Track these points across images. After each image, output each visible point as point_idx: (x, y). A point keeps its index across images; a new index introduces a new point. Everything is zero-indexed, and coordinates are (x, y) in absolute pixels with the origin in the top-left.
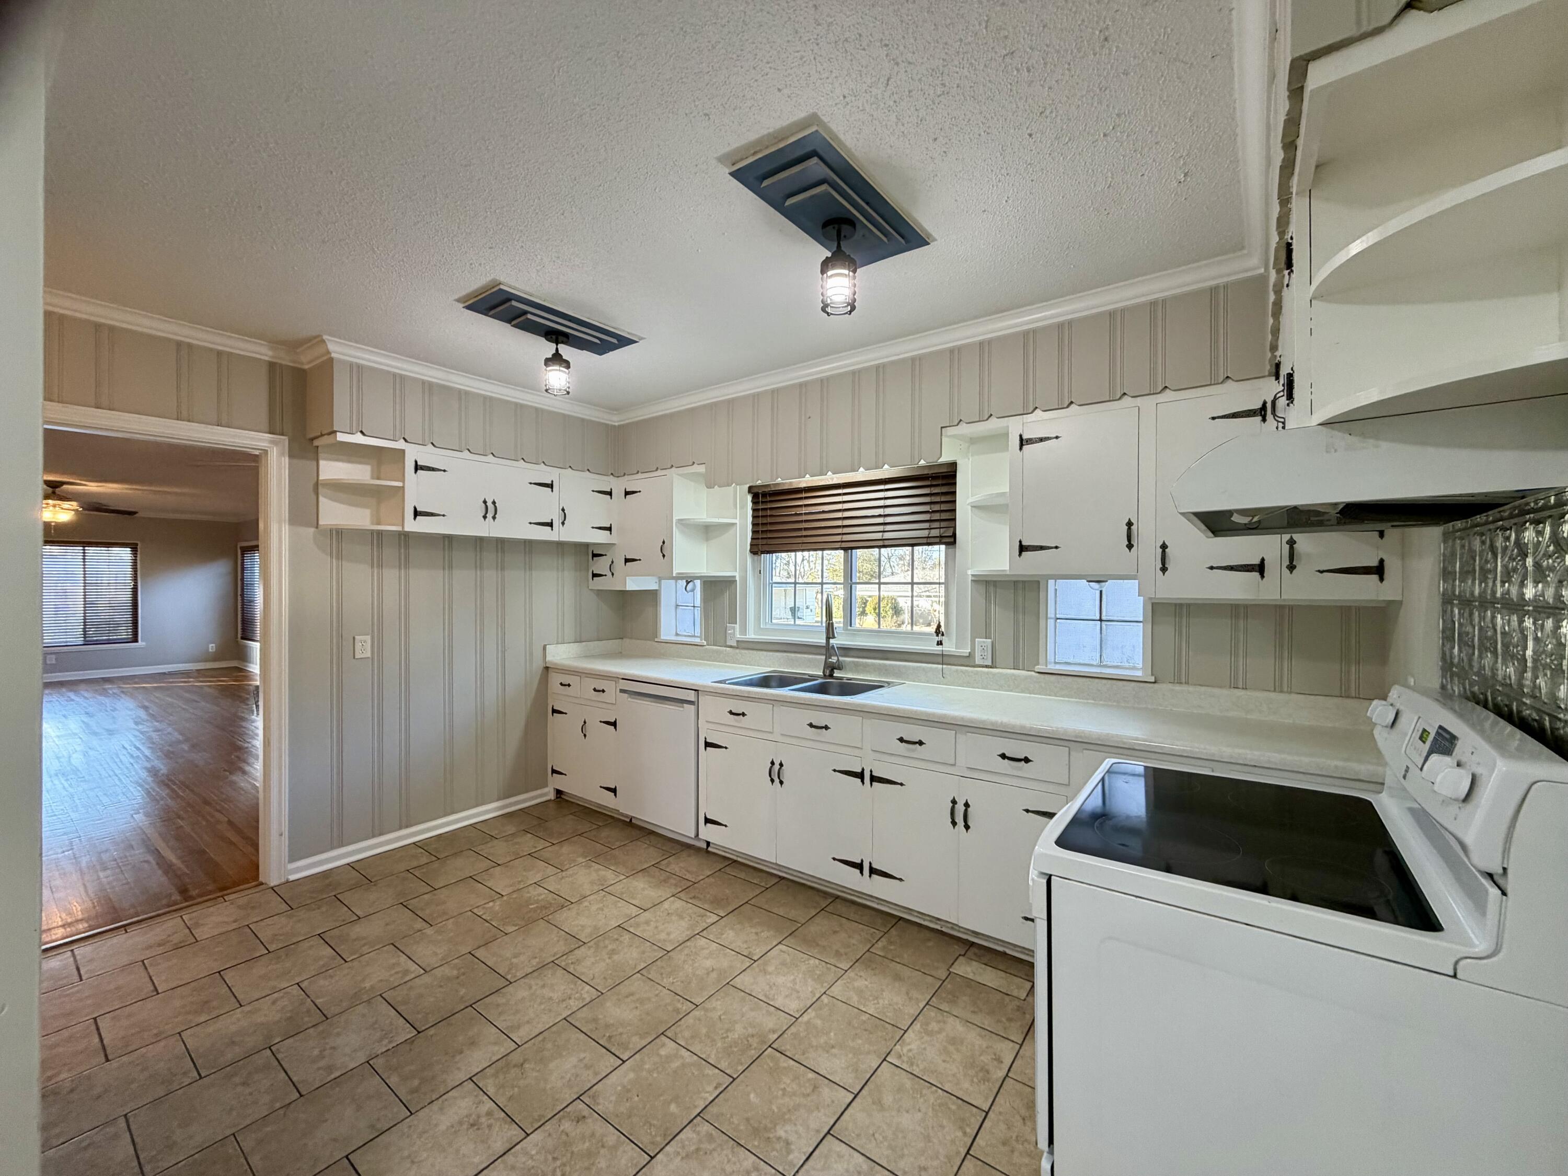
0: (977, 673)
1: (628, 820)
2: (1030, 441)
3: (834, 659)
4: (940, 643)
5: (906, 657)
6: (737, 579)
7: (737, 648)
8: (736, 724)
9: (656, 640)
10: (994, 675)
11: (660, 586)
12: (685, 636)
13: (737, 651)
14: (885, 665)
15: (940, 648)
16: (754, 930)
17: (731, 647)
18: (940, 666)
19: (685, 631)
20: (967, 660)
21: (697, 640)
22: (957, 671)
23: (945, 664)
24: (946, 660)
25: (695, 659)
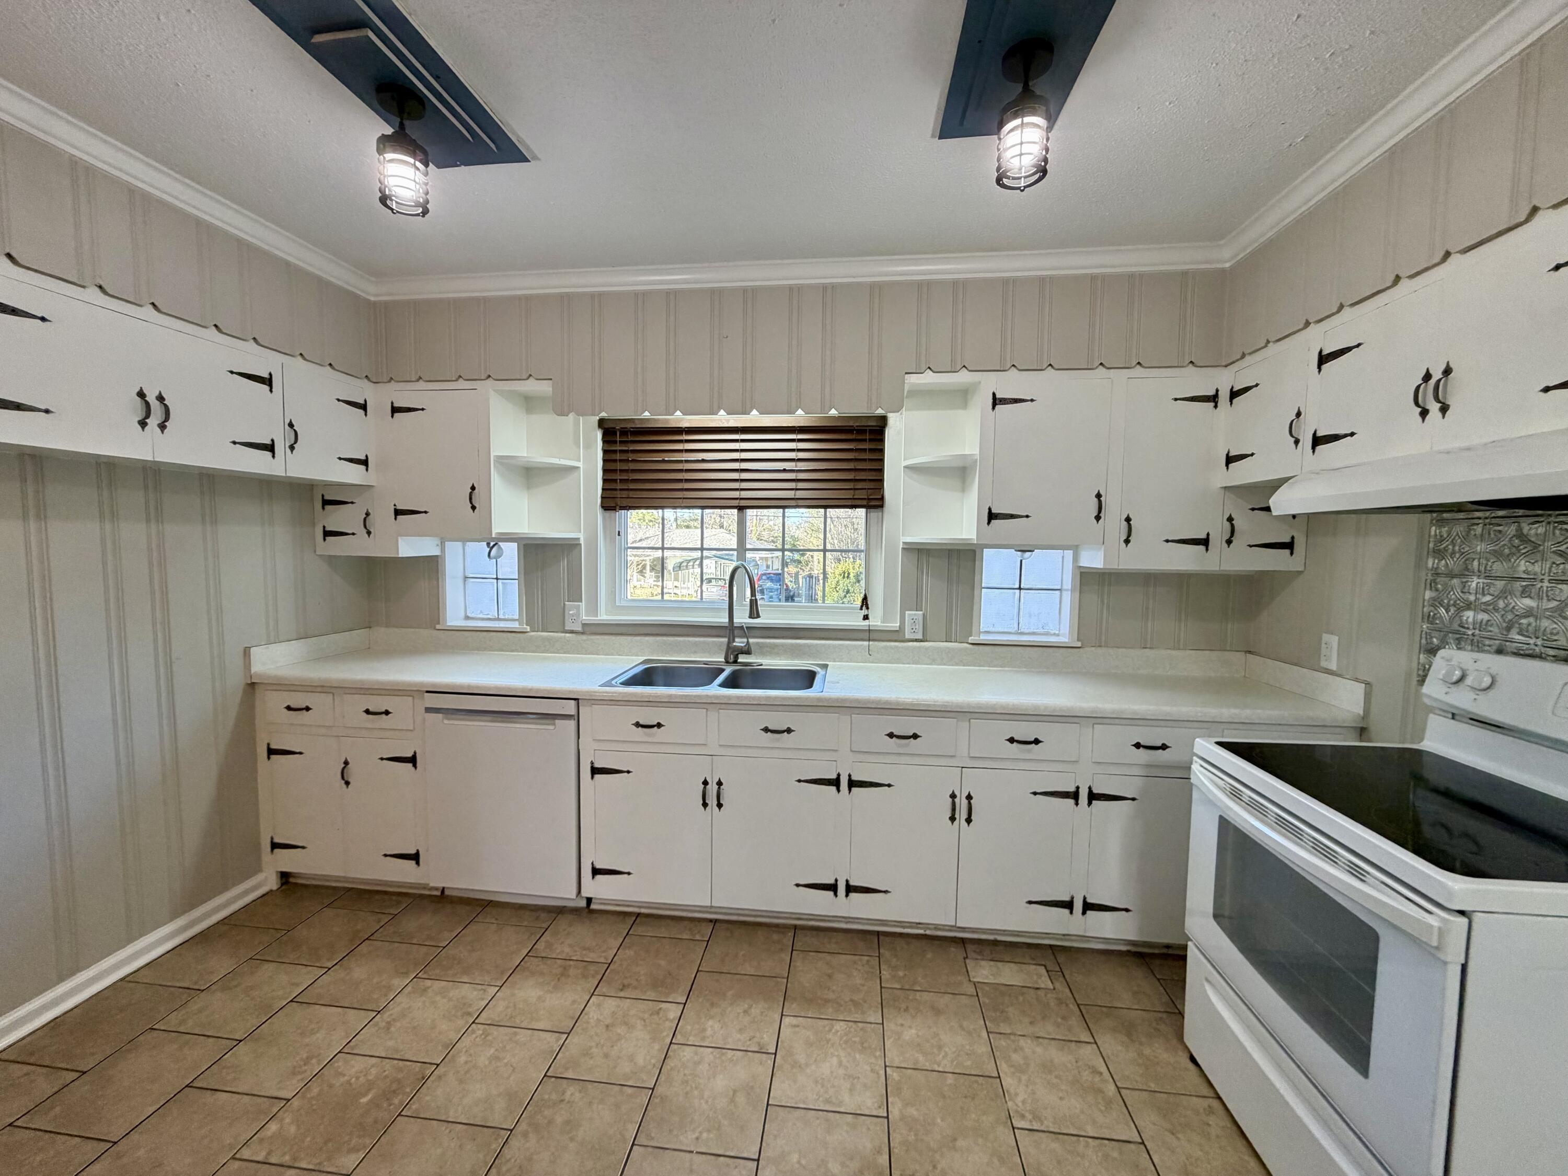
0: (907, 648)
1: (438, 893)
2: (1004, 401)
3: (739, 642)
4: (866, 618)
5: (822, 634)
6: (582, 542)
7: (583, 633)
8: (650, 740)
9: (438, 627)
10: (927, 649)
11: (443, 550)
12: (483, 619)
13: (584, 637)
14: (800, 645)
15: (866, 622)
16: (739, 1010)
17: (572, 632)
18: (866, 643)
19: (481, 612)
20: (896, 636)
21: (515, 625)
22: (886, 648)
23: (869, 640)
24: (873, 636)
25: (512, 651)
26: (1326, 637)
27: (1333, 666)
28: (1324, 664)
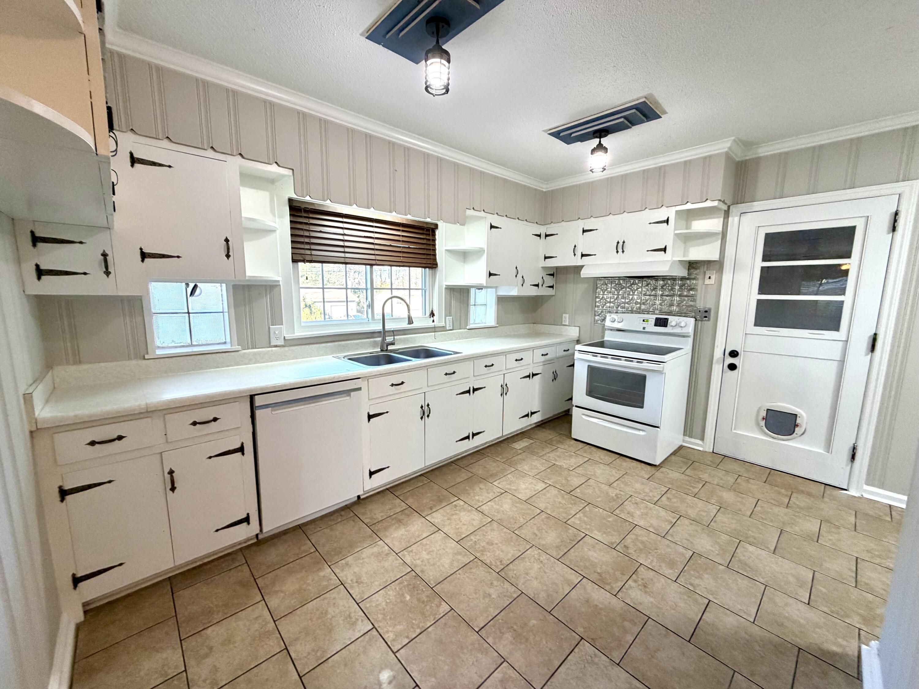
0: (448, 334)
2: (493, 227)
4: (433, 321)
6: (281, 283)
7: (283, 346)
8: (397, 392)
9: (146, 357)
10: (454, 333)
13: (286, 349)
15: (433, 324)
17: (276, 346)
18: (433, 333)
20: (443, 329)
21: (228, 347)
22: (441, 334)
23: (435, 332)
24: (437, 330)
25: (228, 366)
26: (564, 315)
27: (567, 323)
28: (563, 323)
